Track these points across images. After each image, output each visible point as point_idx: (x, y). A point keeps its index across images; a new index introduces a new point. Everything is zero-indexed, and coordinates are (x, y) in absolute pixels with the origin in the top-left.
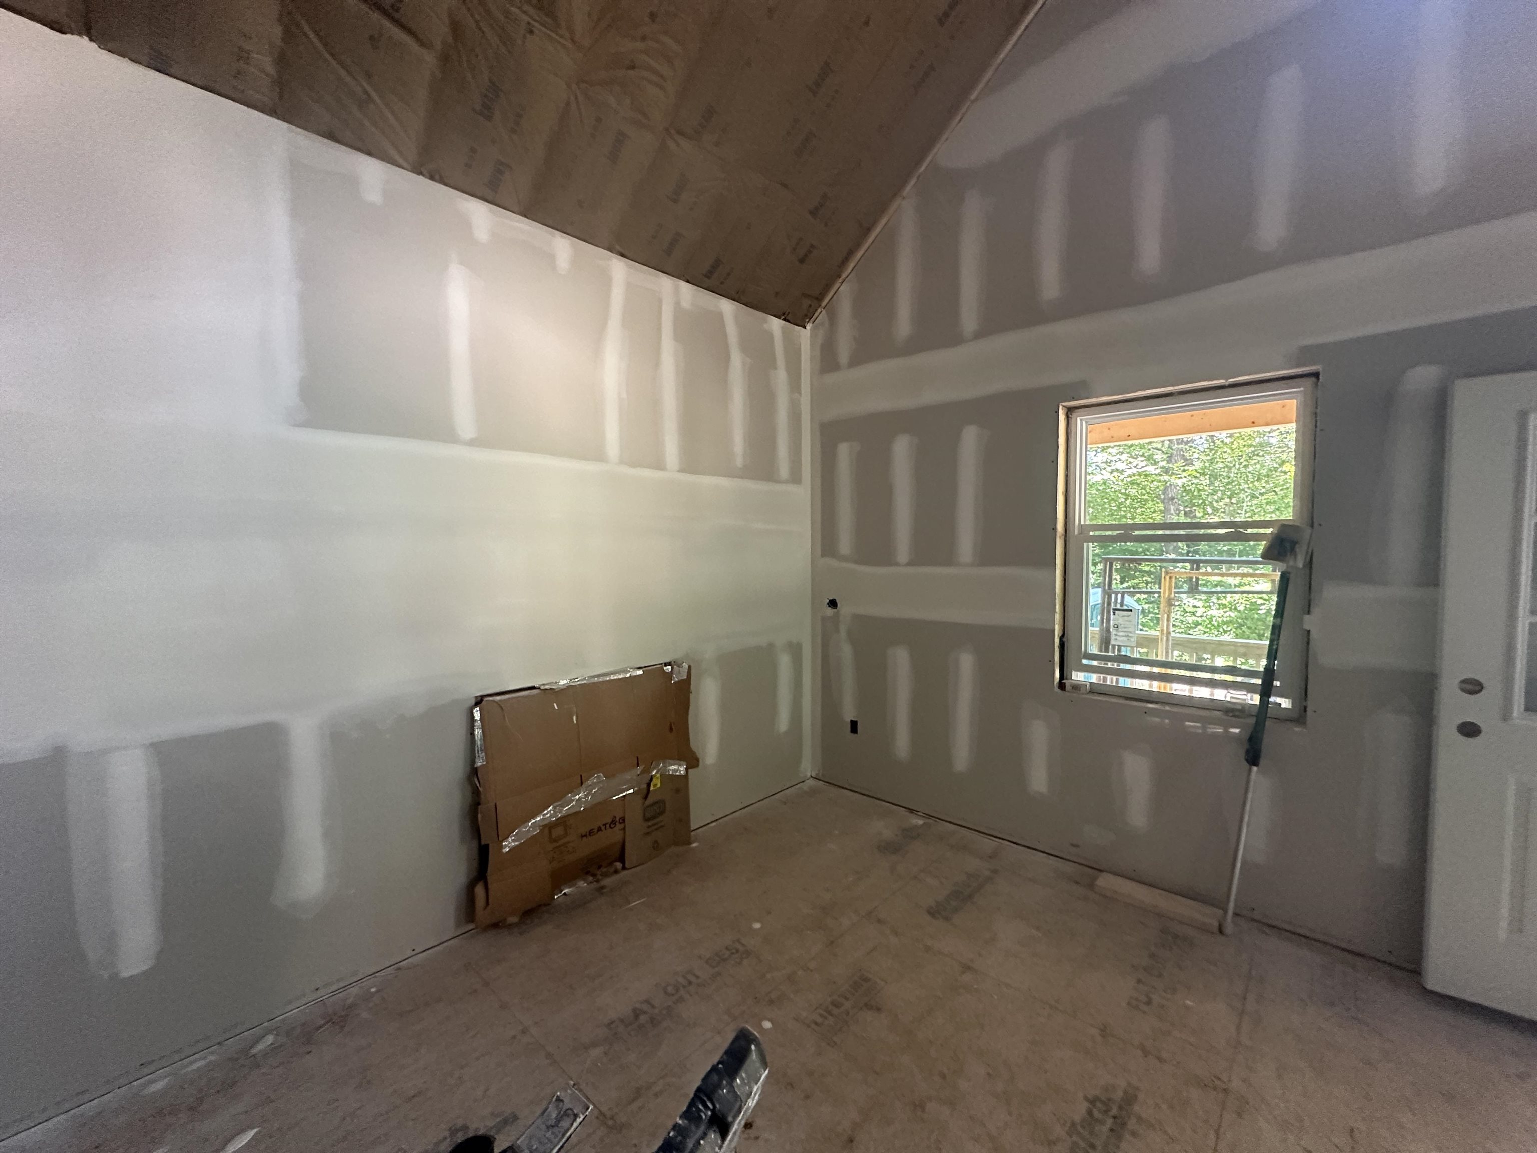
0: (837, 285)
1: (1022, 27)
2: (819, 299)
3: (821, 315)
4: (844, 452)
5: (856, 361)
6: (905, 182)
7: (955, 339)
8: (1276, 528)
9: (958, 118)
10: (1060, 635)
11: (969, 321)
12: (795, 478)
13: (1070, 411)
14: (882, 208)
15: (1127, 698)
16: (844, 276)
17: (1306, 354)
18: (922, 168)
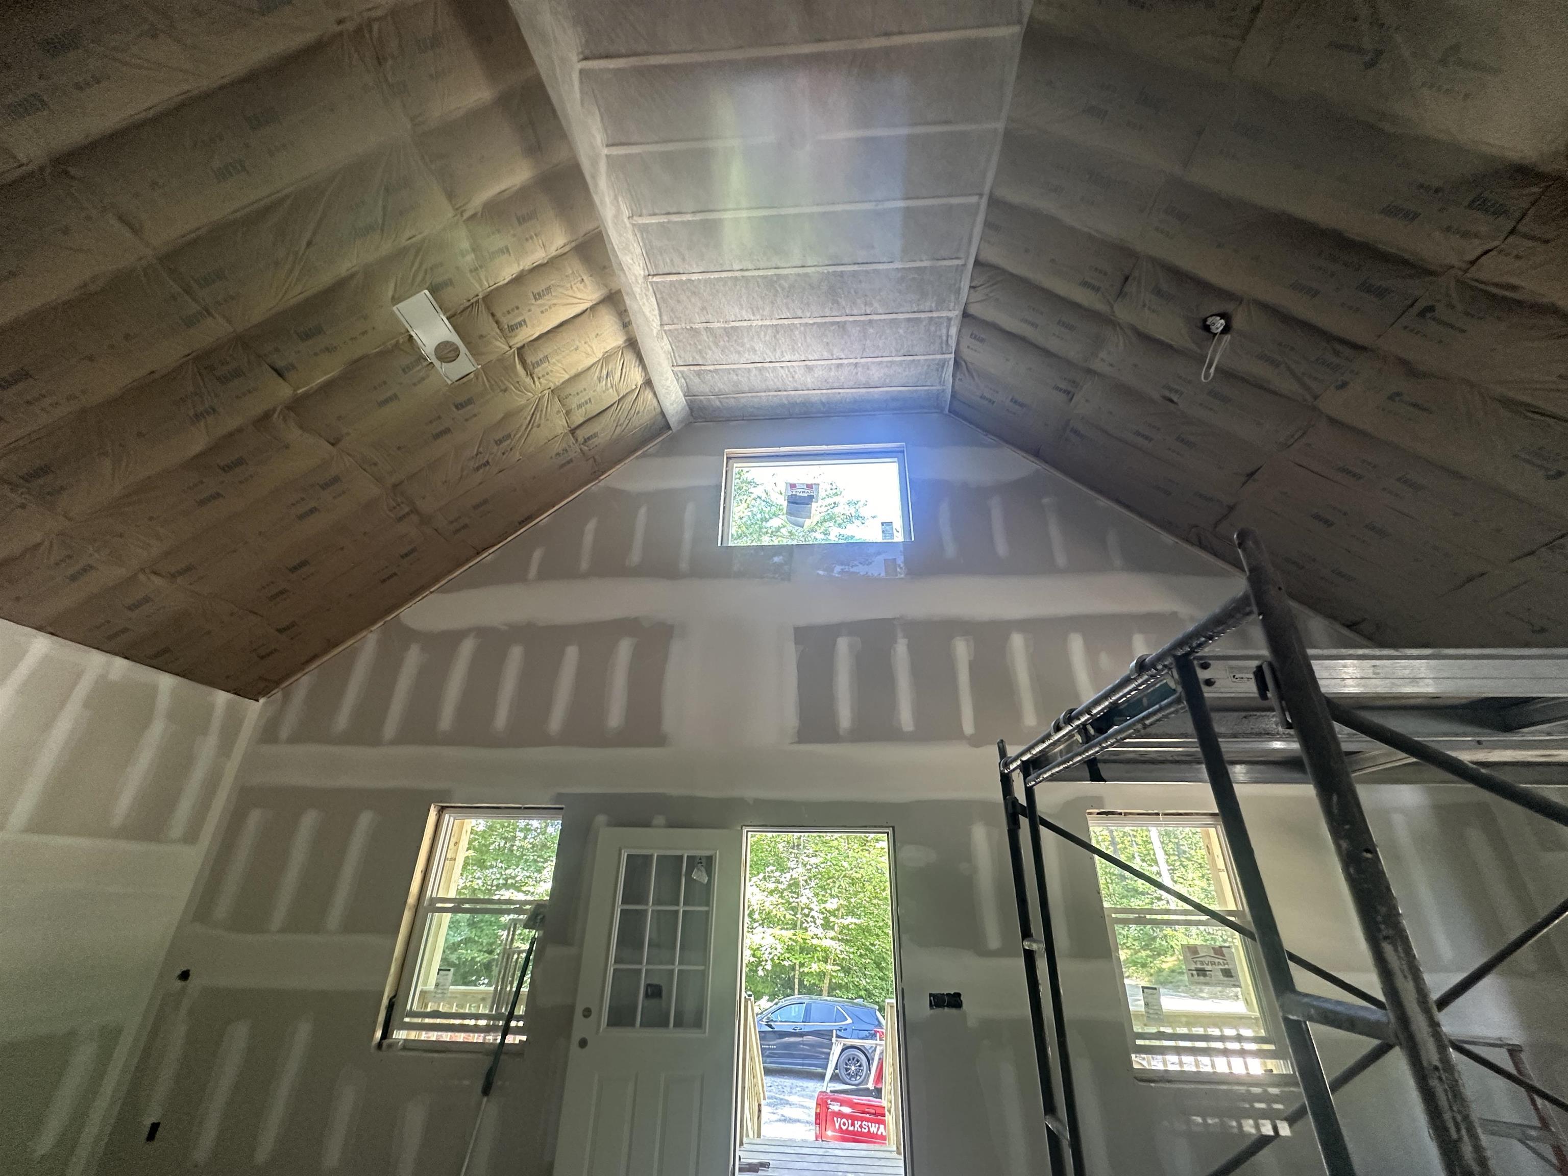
0: (299, 675)
1: (467, 566)
2: (278, 683)
3: (278, 694)
4: (255, 818)
5: (294, 739)
6: (373, 622)
7: (376, 741)
8: (533, 906)
9: (421, 597)
10: (392, 995)
11: (390, 729)
12: (191, 837)
13: (441, 810)
14: (353, 633)
15: (426, 1051)
16: (306, 670)
17: (559, 797)
18: (389, 618)
